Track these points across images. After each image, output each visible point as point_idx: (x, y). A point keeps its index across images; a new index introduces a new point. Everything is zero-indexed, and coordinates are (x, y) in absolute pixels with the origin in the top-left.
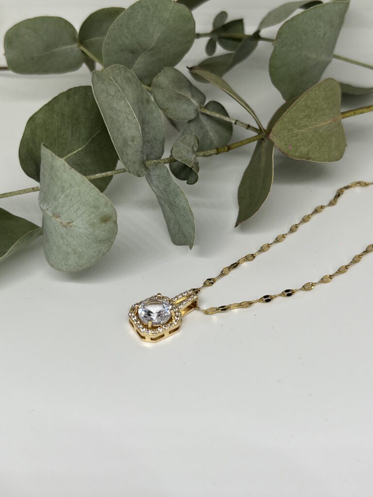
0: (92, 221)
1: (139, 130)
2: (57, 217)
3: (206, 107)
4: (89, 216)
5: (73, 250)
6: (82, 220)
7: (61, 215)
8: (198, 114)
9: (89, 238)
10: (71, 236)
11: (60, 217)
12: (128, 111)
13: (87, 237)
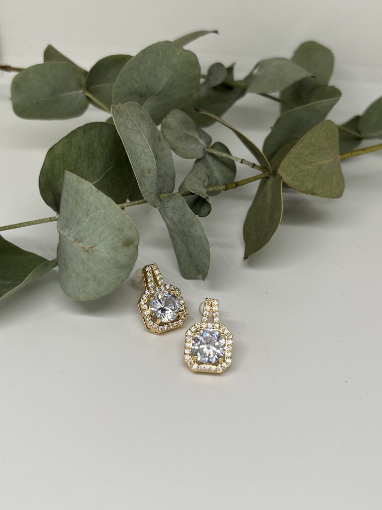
0: (115, 245)
1: (154, 163)
2: (80, 242)
3: (213, 147)
4: (113, 239)
5: (93, 276)
6: (105, 244)
7: (84, 240)
8: (205, 153)
9: (110, 263)
10: (92, 261)
11: (82, 242)
12: (144, 145)
13: (108, 262)
